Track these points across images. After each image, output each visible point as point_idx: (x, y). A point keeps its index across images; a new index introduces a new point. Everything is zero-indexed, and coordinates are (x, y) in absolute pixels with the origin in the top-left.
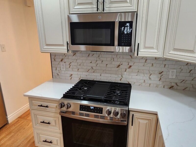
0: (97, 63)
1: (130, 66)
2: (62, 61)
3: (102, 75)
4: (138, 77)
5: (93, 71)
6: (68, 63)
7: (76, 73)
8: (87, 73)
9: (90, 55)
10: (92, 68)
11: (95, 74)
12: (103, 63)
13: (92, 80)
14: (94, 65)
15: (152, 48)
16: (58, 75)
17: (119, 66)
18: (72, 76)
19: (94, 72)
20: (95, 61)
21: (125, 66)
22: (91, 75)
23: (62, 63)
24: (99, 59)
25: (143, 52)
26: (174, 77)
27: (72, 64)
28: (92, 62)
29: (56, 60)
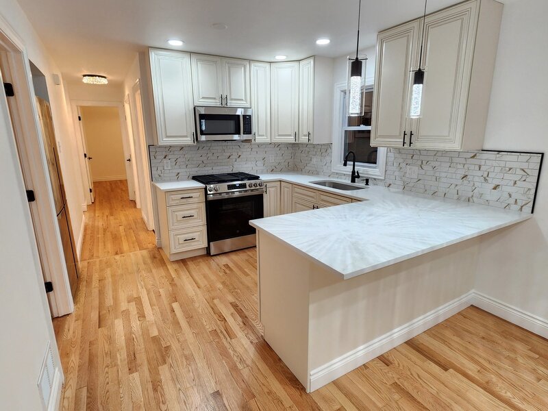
0: (208, 155)
1: (240, 156)
2: (165, 158)
3: (214, 168)
4: (247, 165)
6: (174, 160)
7: (184, 170)
8: (197, 169)
9: (200, 148)
10: (203, 162)
11: (206, 168)
12: (214, 155)
14: (204, 158)
15: (263, 136)
16: (160, 176)
17: (230, 156)
18: (180, 175)
19: (205, 166)
21: (235, 156)
23: (165, 161)
25: (259, 139)
26: (273, 161)
27: (179, 160)
28: (202, 156)
29: (157, 157)
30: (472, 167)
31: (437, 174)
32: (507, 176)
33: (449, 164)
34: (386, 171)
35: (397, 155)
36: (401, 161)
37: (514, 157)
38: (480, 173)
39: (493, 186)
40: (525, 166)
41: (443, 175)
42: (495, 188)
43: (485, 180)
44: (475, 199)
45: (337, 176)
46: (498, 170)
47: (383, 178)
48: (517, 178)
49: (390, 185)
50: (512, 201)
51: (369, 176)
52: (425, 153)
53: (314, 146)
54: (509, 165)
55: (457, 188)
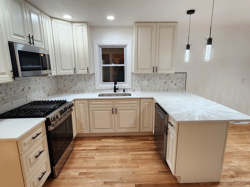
0: (6, 92)
1: (30, 88)
3: (13, 102)
5: (4, 101)
10: (3, 99)
12: (11, 91)
13: (5, 112)
14: (3, 95)
17: (23, 89)
19: (5, 103)
20: (4, 91)
22: (3, 107)
24: (8, 87)
28: (2, 93)
30: (167, 79)
31: (155, 83)
32: (178, 80)
33: (159, 79)
34: (132, 84)
35: (137, 77)
36: (139, 79)
37: (179, 74)
38: (170, 81)
39: (174, 84)
40: (182, 77)
41: (158, 83)
42: (175, 85)
43: (172, 82)
44: (169, 89)
45: (100, 91)
46: (175, 78)
47: (131, 88)
48: (180, 81)
49: (134, 90)
50: (180, 88)
51: (125, 88)
52: (150, 75)
53: (78, 76)
54: (178, 77)
55: (163, 87)
